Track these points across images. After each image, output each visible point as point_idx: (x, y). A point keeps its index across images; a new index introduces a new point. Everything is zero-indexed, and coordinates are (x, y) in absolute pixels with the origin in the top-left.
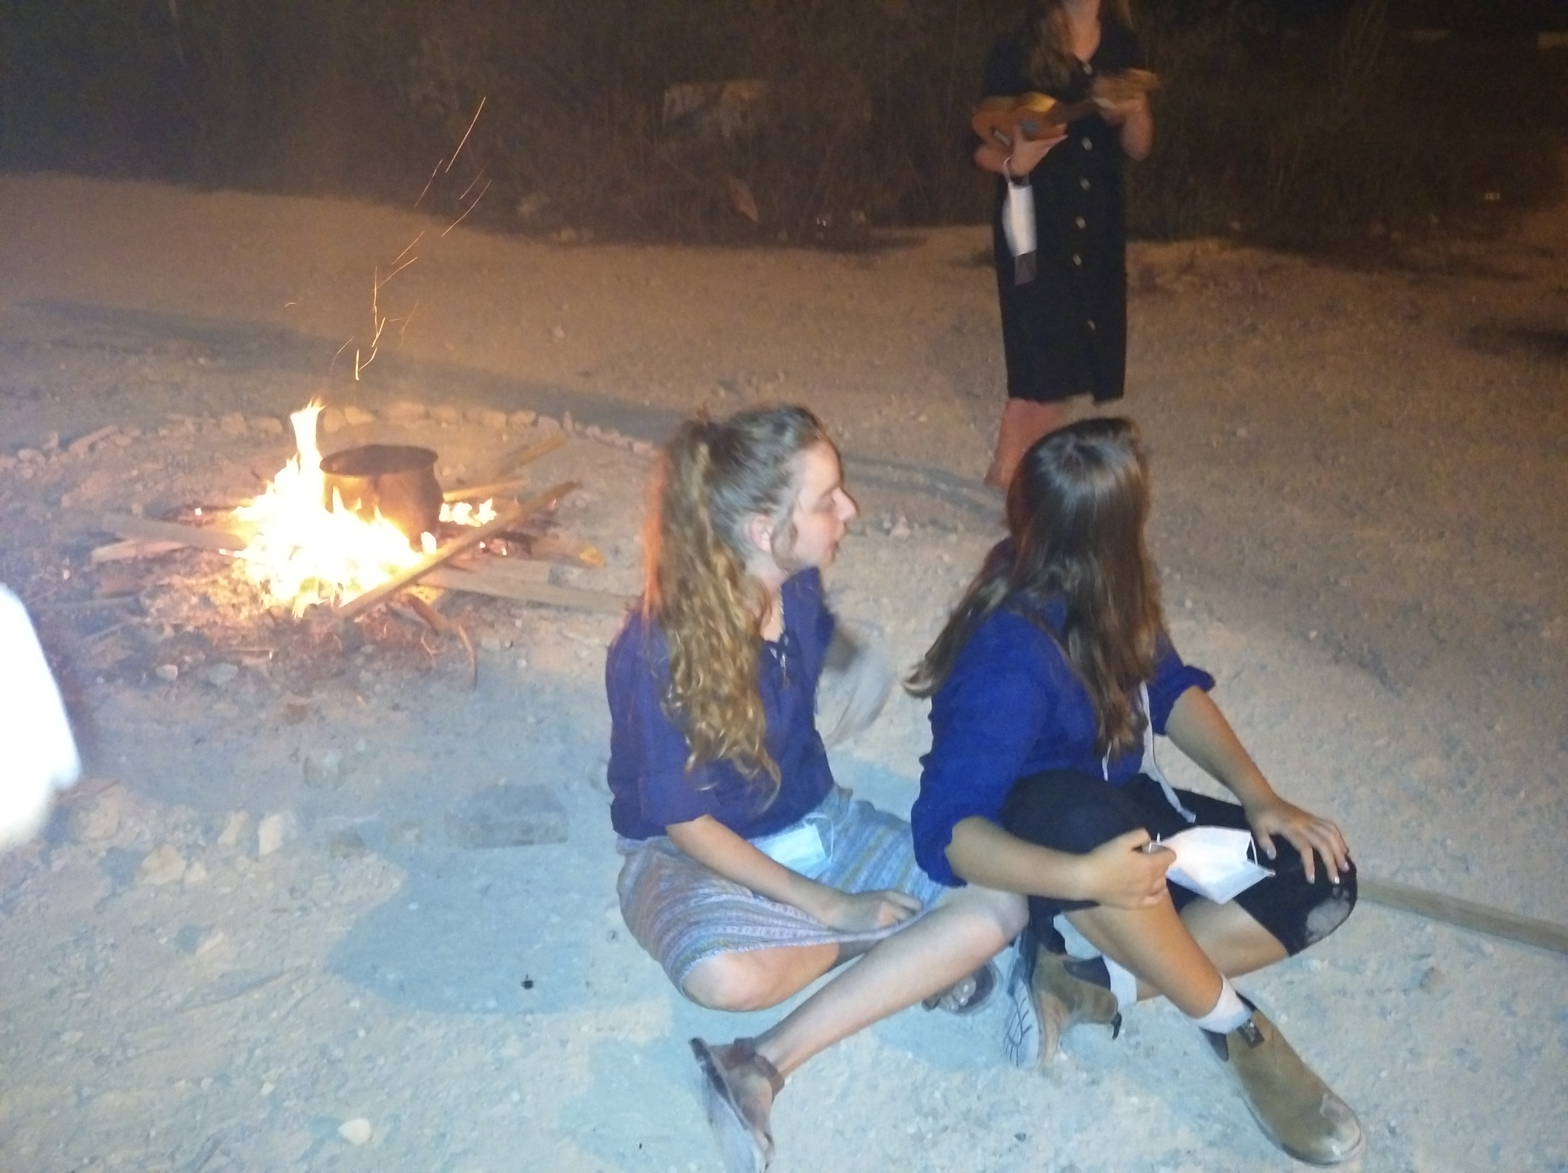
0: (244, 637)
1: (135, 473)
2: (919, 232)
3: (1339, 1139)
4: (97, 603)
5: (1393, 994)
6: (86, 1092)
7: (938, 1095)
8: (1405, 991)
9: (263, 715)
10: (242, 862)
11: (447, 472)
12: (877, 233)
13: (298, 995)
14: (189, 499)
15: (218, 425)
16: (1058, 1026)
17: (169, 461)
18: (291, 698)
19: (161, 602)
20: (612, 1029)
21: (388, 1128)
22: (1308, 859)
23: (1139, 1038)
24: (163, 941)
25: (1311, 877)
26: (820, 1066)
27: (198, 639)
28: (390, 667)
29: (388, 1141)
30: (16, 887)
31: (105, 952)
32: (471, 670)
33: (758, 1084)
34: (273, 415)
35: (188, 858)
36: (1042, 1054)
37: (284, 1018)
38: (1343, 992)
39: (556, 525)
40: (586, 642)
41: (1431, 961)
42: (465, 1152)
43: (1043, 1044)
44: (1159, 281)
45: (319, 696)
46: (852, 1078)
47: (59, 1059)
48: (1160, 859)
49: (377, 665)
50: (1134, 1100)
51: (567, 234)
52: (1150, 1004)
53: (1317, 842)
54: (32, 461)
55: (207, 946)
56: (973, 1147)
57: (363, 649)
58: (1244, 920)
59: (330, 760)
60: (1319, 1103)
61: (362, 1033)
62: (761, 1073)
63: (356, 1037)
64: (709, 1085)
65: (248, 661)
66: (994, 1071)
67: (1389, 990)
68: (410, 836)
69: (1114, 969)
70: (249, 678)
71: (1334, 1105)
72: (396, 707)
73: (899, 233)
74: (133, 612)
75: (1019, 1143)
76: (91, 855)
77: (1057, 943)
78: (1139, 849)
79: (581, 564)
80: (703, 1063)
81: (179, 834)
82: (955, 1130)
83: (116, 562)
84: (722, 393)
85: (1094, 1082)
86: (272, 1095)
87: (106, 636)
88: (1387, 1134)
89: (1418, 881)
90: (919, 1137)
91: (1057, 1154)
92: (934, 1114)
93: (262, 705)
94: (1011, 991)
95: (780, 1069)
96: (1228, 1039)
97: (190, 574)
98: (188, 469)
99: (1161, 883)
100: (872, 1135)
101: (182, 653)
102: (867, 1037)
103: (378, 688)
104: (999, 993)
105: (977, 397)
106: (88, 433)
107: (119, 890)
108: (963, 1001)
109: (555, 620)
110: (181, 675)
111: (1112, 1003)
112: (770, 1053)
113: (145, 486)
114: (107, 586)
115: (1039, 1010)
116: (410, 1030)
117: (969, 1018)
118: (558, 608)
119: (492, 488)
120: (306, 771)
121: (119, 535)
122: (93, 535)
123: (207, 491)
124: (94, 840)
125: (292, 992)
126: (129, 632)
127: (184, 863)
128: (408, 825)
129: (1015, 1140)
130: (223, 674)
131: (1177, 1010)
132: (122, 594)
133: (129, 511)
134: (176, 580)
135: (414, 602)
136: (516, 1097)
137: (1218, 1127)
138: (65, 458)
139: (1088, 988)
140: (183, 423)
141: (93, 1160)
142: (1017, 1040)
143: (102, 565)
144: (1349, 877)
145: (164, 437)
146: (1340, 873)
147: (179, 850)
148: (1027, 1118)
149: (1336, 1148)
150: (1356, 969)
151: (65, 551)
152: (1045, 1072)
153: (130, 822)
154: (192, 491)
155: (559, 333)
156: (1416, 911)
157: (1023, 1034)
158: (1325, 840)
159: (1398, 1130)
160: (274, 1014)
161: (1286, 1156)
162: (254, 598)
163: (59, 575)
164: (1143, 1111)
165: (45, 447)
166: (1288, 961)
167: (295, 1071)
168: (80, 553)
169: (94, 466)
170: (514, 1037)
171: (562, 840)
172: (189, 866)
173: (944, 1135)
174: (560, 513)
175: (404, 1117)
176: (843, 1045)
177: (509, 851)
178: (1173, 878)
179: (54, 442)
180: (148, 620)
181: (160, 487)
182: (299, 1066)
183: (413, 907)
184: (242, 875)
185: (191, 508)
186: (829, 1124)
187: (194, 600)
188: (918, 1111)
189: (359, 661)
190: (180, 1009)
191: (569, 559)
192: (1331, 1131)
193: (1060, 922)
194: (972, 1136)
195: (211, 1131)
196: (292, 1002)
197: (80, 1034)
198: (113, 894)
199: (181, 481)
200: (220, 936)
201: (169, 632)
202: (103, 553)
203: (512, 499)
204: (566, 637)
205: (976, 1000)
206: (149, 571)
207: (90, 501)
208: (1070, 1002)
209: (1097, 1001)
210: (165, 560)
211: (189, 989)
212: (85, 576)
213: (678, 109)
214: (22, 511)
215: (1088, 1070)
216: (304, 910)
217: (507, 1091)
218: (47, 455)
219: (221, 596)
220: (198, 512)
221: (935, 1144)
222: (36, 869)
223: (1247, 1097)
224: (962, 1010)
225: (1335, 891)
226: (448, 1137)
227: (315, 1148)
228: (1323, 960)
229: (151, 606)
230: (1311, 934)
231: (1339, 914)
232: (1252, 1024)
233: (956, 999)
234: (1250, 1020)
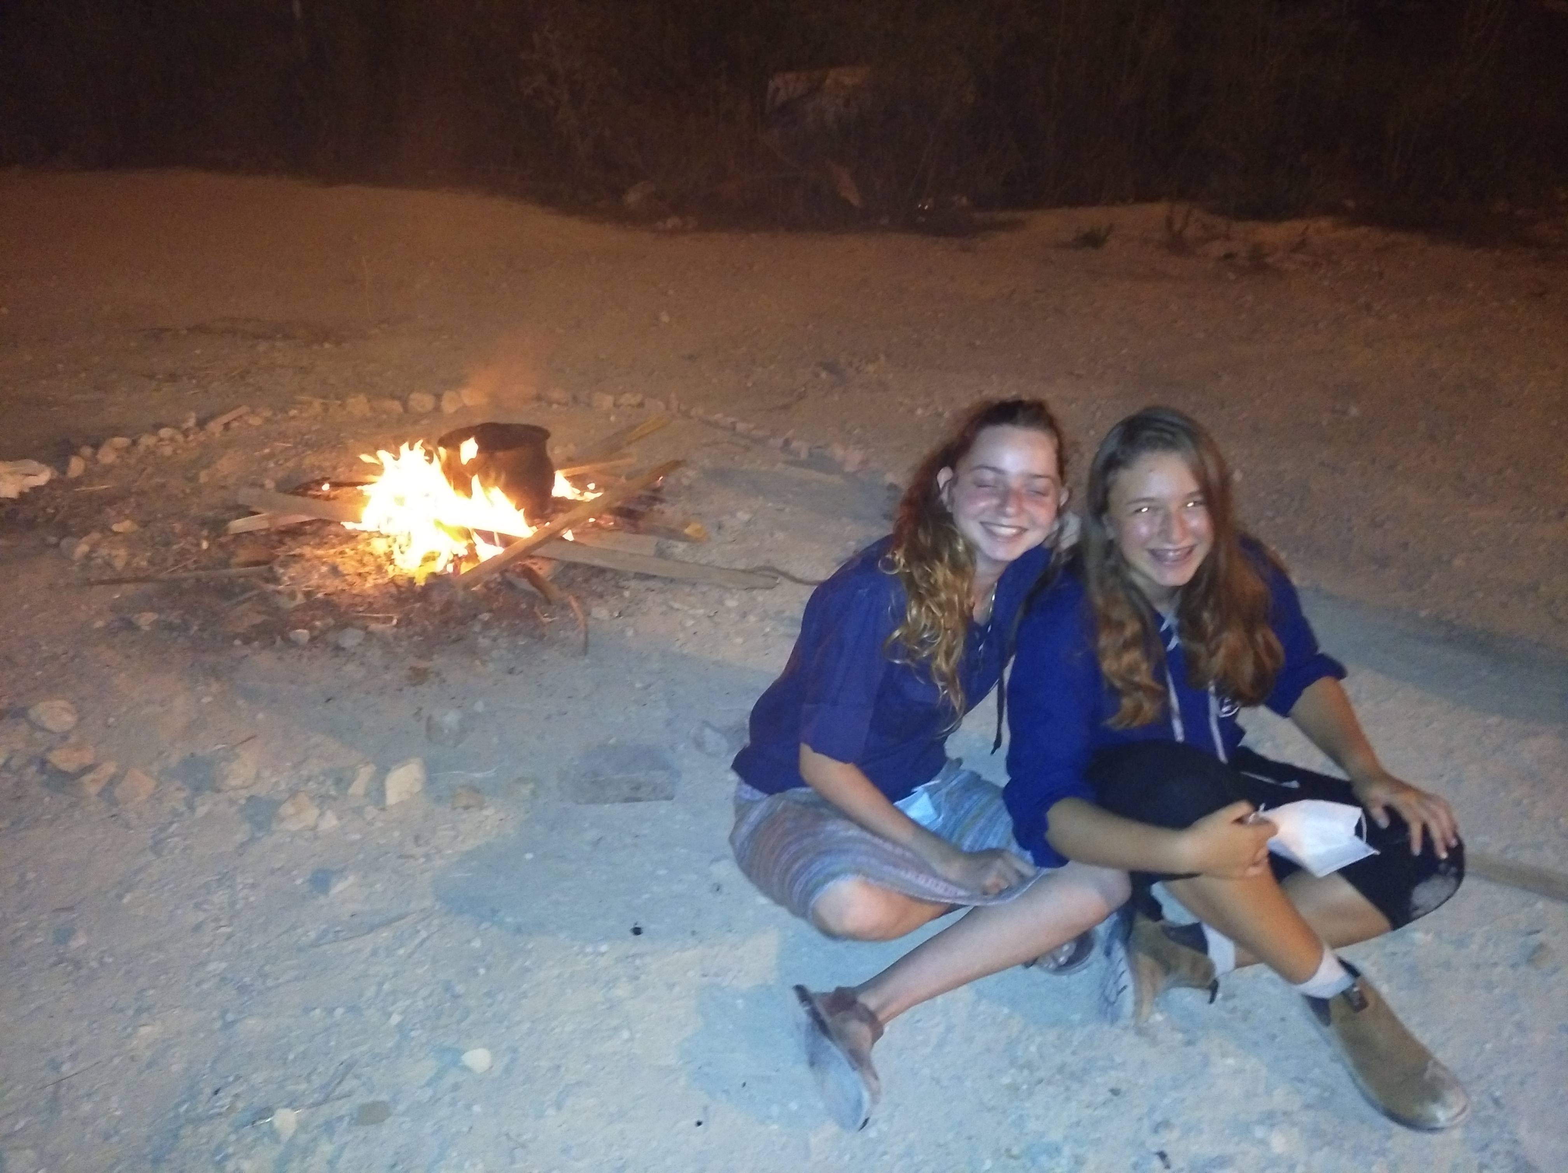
0: (370, 604)
1: (267, 451)
2: (1020, 215)
3: (1444, 1105)
4: (233, 571)
5: (1500, 969)
6: (230, 1017)
7: (1033, 1049)
8: (1514, 966)
9: (388, 677)
10: (371, 812)
11: (558, 451)
12: (978, 216)
13: (424, 934)
14: (317, 475)
15: (343, 406)
16: (1154, 986)
17: (298, 440)
18: (412, 661)
19: (294, 570)
20: (717, 975)
21: (506, 1060)
22: (1416, 832)
23: (1236, 1002)
24: (299, 881)
25: (1417, 849)
26: (917, 1017)
27: (328, 605)
28: (505, 634)
29: (508, 1070)
30: (163, 829)
31: (246, 891)
32: (582, 637)
33: (859, 1030)
34: (393, 397)
35: (320, 806)
36: (1137, 1014)
37: (410, 956)
38: (1447, 965)
39: (662, 501)
40: (691, 612)
41: (1540, 937)
42: (579, 1083)
43: (1138, 1003)
44: (1269, 260)
45: (438, 661)
46: (949, 1029)
47: (205, 986)
48: (1263, 830)
49: (494, 633)
50: (1230, 1061)
51: (672, 222)
52: (1249, 971)
53: (1425, 815)
54: (172, 439)
55: (339, 887)
56: (1068, 1099)
57: (481, 617)
58: (1347, 892)
59: (451, 718)
60: (1425, 1069)
61: (482, 971)
62: (862, 1019)
63: (477, 975)
64: (813, 1029)
65: (374, 626)
66: (1090, 1028)
67: (1495, 964)
68: (526, 790)
69: (1213, 937)
70: (374, 641)
71: (1438, 1072)
72: (511, 672)
73: (1002, 216)
74: (267, 580)
75: (1115, 1098)
76: (232, 802)
77: (1154, 910)
78: (1240, 821)
79: (685, 538)
80: (808, 1008)
81: (312, 785)
82: (1049, 1083)
83: (250, 533)
84: (824, 375)
85: (1189, 1043)
86: (399, 1025)
87: (244, 602)
88: (1490, 1104)
89: (1527, 858)
90: (1014, 1088)
91: (1152, 1110)
92: (1028, 1065)
93: (387, 668)
94: (1108, 953)
95: (881, 1017)
96: (1331, 1004)
97: (319, 545)
98: (316, 446)
99: (1263, 853)
100: (968, 1084)
101: (314, 618)
102: (965, 993)
103: (495, 654)
104: (1096, 954)
105: (1079, 377)
106: (222, 413)
107: (259, 834)
108: (1062, 959)
109: (662, 591)
110: (313, 639)
111: (1210, 968)
112: (871, 1001)
113: (276, 463)
114: (243, 555)
115: (1135, 970)
116: (527, 970)
117: (1064, 978)
118: (664, 579)
119: (600, 466)
120: (429, 728)
121: (253, 509)
122: (229, 509)
123: (335, 468)
124: (235, 789)
125: (418, 932)
126: (264, 598)
127: (316, 812)
128: (522, 780)
129: (1109, 1094)
130: (351, 639)
131: (1275, 976)
132: (257, 563)
133: (262, 486)
134: (307, 551)
135: (529, 574)
136: (626, 1035)
137: (1315, 1091)
138: (202, 437)
139: (1186, 952)
140: (310, 404)
141: (237, 1078)
142: (1112, 999)
143: (238, 536)
144: (1457, 853)
145: (294, 417)
146: (1448, 849)
147: (312, 799)
148: (1122, 1075)
149: (1441, 1114)
150: (1461, 943)
151: (203, 523)
152: (1140, 1032)
153: (266, 773)
154: (320, 468)
155: (665, 318)
156: (1524, 888)
157: (1119, 992)
158: (1435, 816)
159: (1503, 1101)
160: (401, 952)
161: (1384, 1121)
162: (380, 569)
163: (198, 545)
164: (1238, 1072)
165: (185, 426)
166: (1391, 934)
167: (420, 1004)
168: (217, 526)
169: (227, 445)
170: (624, 979)
171: (669, 798)
172: (322, 815)
173: (1039, 1086)
174: (665, 490)
175: (521, 1049)
176: (939, 999)
177: (619, 807)
178: (1276, 849)
179: (191, 422)
180: (281, 587)
181: (291, 464)
182: (424, 999)
183: (529, 856)
184: (370, 824)
185: (320, 483)
186: (926, 1071)
187: (324, 569)
188: (1013, 1063)
189: (477, 628)
190: (315, 944)
191: (674, 534)
192: (1436, 1097)
193: (1158, 890)
194: (1067, 1089)
195: (345, 1057)
196: (417, 941)
197: (224, 965)
198: (252, 840)
199: (310, 459)
200: (351, 879)
201: (300, 599)
202: (239, 525)
203: (620, 476)
204: (672, 608)
206: (281, 543)
207: (225, 477)
208: (1167, 966)
209: (1194, 966)
210: (295, 532)
211: (323, 927)
212: (222, 546)
213: (782, 96)
214: (163, 486)
215: (1184, 1031)
216: (427, 856)
217: (616, 1029)
218: (186, 433)
219: (348, 566)
220: (326, 487)
221: (1030, 1094)
222: (182, 814)
223: (1349, 1061)
224: (1061, 969)
225: (1442, 867)
226: (563, 1069)
227: (439, 1076)
228: (1427, 932)
229: (284, 574)
230: (1416, 908)
231: (1447, 890)
232: (1356, 989)
233: (1055, 959)
234: (1354, 986)
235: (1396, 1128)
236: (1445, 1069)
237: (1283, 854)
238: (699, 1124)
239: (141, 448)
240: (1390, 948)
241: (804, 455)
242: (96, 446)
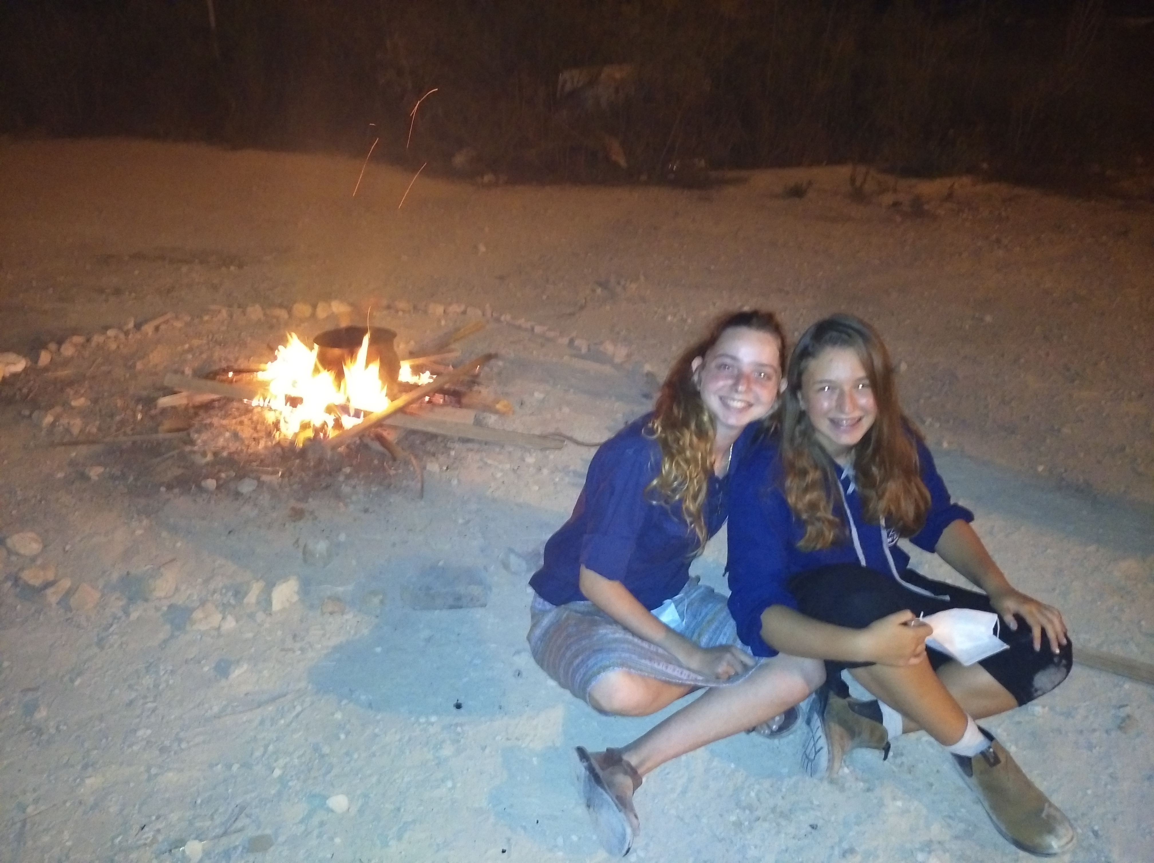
0: (262, 461)
1: (187, 346)
2: (744, 173)
3: (1057, 836)
4: (161, 436)
5: (1097, 734)
6: (154, 771)
7: (753, 794)
8: (1107, 732)
9: (274, 515)
10: (260, 616)
11: (402, 346)
12: (713, 174)
13: (299, 708)
14: (224, 365)
15: (244, 313)
16: (842, 748)
17: (210, 337)
18: (293, 503)
19: (205, 436)
20: (517, 739)
21: (360, 803)
22: (1037, 633)
23: (904, 759)
24: (206, 669)
25: (1037, 646)
26: (667, 771)
27: (231, 462)
28: (362, 482)
29: (361, 811)
30: (106, 629)
31: (166, 676)
32: (419, 485)
33: (624, 780)
34: (281, 306)
35: (223, 612)
36: (830, 768)
37: (289, 725)
38: (1059, 731)
39: (479, 384)
40: (500, 466)
41: (1127, 710)
42: (414, 822)
43: (831, 760)
44: (926, 207)
45: (312, 504)
46: (690, 780)
47: (135, 748)
48: (921, 631)
49: (353, 482)
50: (899, 803)
51: (488, 178)
52: (913, 736)
53: (1043, 621)
54: (116, 338)
55: (236, 673)
56: (778, 833)
57: (344, 470)
58: (985, 678)
59: (321, 546)
60: (1042, 810)
61: (342, 736)
62: (626, 773)
63: (338, 738)
64: (589, 780)
65: (265, 478)
66: (794, 779)
67: (1094, 730)
68: (376, 600)
69: (886, 710)
70: (265, 489)
71: (1052, 811)
72: (366, 511)
73: (731, 174)
74: (186, 443)
75: (813, 831)
76: (157, 609)
77: (843, 690)
78: (905, 624)
79: (496, 412)
80: (585, 764)
81: (217, 596)
82: (765, 820)
83: (174, 408)
84: (599, 291)
85: (869, 790)
86: (281, 778)
87: (167, 459)
88: (1091, 834)
89: (1118, 651)
90: (738, 824)
91: (841, 840)
92: (750, 808)
93: (274, 508)
94: (808, 722)
95: (640, 771)
96: (973, 762)
97: (224, 417)
98: (222, 344)
99: (921, 648)
100: (704, 820)
101: (220, 471)
102: (701, 752)
103: (354, 498)
104: (800, 723)
105: (787, 293)
106: (153, 318)
107: (177, 633)
108: (774, 727)
109: (478, 451)
110: (218, 487)
111: (884, 734)
112: (633, 759)
113: (193, 355)
114: (167, 424)
115: (828, 736)
116: (376, 735)
117: (776, 741)
118: (480, 442)
119: (433, 358)
120: (304, 553)
121: (176, 389)
122: (159, 389)
123: (237, 359)
124: (160, 599)
125: (294, 707)
126: (183, 457)
127: (220, 616)
128: (374, 593)
129: (809, 829)
130: (247, 487)
131: (932, 739)
132: (178, 430)
133: (183, 373)
134: (215, 421)
135: (380, 439)
136: (450, 784)
137: (962, 826)
138: (138, 336)
139: (866, 722)
140: (219, 312)
141: (158, 818)
142: (812, 757)
143: (164, 411)
144: (1067, 650)
145: (207, 322)
146: (1060, 646)
147: (217, 607)
148: (819, 814)
149: (1055, 844)
150: (1068, 715)
151: (139, 400)
152: (832, 781)
153: (183, 588)
154: (227, 360)
155: (482, 248)
156: (1116, 673)
157: (816, 753)
158: (1050, 621)
159: (1100, 833)
160: (282, 722)
161: (1013, 848)
162: (269, 434)
163: (135, 416)
164: (905, 812)
165: (126, 328)
166: (1018, 708)
167: (296, 761)
168: (149, 402)
169: (158, 342)
170: (448, 742)
171: (484, 606)
172: (224, 618)
173: (758, 823)
174: (482, 375)
175: (372, 795)
176: (684, 758)
177: (445, 613)
178: (933, 645)
179: (131, 325)
180: (196, 448)
181: (204, 356)
182: (298, 758)
183: (378, 650)
184: (260, 625)
185: (226, 371)
186: (673, 812)
187: (227, 434)
188: (738, 804)
189: (341, 478)
190: (217, 717)
191: (489, 408)
192: (1051, 830)
193: (846, 675)
194: (778, 824)
195: (239, 801)
196: (294, 714)
197: (149, 732)
198: (172, 636)
199: (218, 353)
200: (245, 667)
201: (209, 457)
202: (165, 401)
203: (449, 366)
204: (486, 463)
205: (782, 728)
206: (196, 414)
207: (156, 365)
208: (852, 733)
209: (872, 732)
210: (207, 407)
211: (224, 703)
212: (153, 418)
213: (568, 87)
214: (109, 372)
215: (864, 781)
216: (302, 649)
217: (443, 781)
218: (127, 333)
219: (246, 433)
220: (231, 374)
221: (751, 829)
222: (120, 618)
223: (986, 804)
224: (773, 734)
225: (1056, 659)
226: (402, 810)
227: (310, 815)
228: (1044, 707)
229: (199, 438)
230: (1036, 690)
231: (1059, 676)
232: (991, 750)
233: (769, 727)
234: (990, 747)
235: (1022, 853)
236: (1057, 809)
237: (939, 649)
238: (504, 851)
239: (93, 344)
240: (1017, 719)
241: (584, 350)
242: (60, 343)
